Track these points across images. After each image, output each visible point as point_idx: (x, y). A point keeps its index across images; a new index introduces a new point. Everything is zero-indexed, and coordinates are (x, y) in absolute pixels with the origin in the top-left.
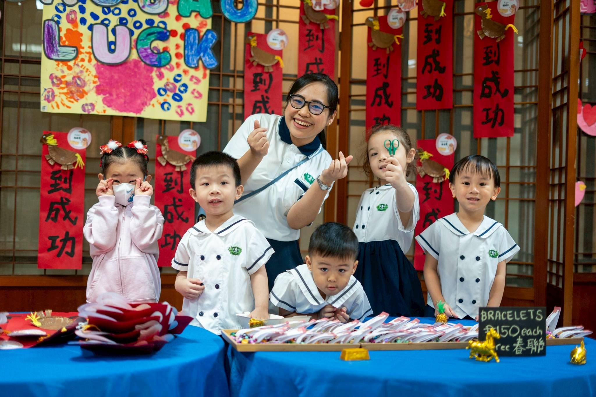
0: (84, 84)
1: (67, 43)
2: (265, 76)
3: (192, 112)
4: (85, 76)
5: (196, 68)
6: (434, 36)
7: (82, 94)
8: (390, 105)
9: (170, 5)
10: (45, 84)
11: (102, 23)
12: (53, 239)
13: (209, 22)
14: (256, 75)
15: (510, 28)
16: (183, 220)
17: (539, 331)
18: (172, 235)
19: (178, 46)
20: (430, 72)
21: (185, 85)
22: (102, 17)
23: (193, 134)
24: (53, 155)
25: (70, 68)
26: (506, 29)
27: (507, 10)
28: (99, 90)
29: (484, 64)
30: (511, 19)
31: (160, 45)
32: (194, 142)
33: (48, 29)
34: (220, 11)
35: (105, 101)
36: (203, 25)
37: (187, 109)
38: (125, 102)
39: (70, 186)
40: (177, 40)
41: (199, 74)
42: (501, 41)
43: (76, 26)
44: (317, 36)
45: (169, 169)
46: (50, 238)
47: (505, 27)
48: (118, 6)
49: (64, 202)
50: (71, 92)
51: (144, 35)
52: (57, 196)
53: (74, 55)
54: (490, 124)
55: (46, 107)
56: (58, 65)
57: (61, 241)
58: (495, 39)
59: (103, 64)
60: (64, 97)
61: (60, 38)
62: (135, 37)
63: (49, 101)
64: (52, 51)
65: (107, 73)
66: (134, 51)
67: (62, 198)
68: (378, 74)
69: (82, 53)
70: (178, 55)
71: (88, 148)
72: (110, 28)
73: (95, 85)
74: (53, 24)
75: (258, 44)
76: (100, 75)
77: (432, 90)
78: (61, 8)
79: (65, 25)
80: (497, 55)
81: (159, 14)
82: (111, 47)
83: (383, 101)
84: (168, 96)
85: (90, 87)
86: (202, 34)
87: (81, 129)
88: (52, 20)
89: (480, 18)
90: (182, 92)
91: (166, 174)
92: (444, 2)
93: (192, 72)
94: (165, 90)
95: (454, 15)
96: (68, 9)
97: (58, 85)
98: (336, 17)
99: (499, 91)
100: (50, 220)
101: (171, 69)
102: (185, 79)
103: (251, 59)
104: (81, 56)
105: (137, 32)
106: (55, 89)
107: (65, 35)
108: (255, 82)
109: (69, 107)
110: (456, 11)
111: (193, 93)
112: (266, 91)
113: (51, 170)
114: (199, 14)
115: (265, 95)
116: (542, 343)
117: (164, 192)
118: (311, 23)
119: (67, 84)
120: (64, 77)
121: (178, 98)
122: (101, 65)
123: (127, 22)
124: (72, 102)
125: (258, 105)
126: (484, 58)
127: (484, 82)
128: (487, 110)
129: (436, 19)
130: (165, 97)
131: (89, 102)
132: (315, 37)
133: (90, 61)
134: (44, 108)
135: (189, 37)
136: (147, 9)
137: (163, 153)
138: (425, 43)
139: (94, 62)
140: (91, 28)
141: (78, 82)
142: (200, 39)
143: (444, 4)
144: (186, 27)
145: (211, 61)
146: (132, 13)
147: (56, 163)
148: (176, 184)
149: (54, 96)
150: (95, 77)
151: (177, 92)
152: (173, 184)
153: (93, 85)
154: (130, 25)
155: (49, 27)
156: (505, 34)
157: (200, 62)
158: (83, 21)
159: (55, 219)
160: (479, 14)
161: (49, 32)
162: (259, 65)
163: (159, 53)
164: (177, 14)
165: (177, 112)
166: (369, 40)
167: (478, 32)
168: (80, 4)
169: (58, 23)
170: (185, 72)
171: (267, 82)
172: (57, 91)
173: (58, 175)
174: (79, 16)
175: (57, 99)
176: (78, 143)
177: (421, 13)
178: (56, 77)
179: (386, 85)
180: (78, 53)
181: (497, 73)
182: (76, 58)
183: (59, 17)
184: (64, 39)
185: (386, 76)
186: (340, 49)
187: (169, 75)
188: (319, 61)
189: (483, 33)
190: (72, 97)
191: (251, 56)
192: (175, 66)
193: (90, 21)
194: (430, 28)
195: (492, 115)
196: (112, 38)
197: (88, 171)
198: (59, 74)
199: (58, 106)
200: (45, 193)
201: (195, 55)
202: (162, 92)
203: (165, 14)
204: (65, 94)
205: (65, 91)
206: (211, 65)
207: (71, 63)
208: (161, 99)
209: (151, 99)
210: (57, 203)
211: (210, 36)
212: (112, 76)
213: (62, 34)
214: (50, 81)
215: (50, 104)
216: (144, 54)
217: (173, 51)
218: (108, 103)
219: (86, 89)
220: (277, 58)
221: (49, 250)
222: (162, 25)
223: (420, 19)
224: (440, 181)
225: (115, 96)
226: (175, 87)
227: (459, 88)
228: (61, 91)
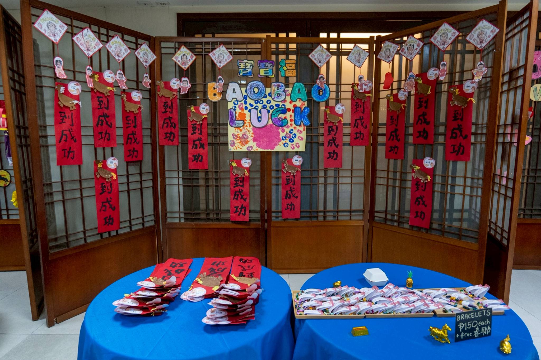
0: (248, 137)
1: (239, 119)
2: (334, 128)
3: (298, 147)
4: (248, 134)
5: (300, 126)
6: (424, 105)
7: (247, 142)
8: (399, 140)
9: (287, 96)
10: (230, 138)
11: (255, 108)
12: (236, 208)
13: (306, 103)
14: (330, 127)
15: (471, 100)
16: (295, 197)
17: (488, 322)
18: (290, 204)
19: (291, 116)
20: (421, 124)
21: (295, 135)
22: (255, 105)
23: (299, 158)
24: (235, 170)
25: (241, 130)
26: (468, 101)
27: (469, 89)
28: (254, 140)
29: (453, 120)
30: (471, 95)
31: (282, 116)
32: (300, 161)
33: (231, 113)
34: (311, 97)
35: (257, 145)
36: (303, 105)
37: (296, 146)
38: (266, 145)
39: (243, 184)
40: (291, 113)
41: (302, 128)
42: (465, 108)
43: (243, 111)
44: (361, 105)
45: (288, 175)
46: (235, 207)
47: (467, 99)
48: (262, 100)
49: (241, 191)
50: (242, 142)
51: (275, 112)
52: (237, 189)
53: (243, 124)
54: (455, 153)
55: (231, 149)
56: (236, 129)
57: (240, 208)
58: (461, 106)
59: (256, 127)
60: (239, 144)
61: (236, 116)
62: (270, 113)
63: (232, 147)
64: (233, 123)
65: (258, 132)
66: (270, 120)
67: (239, 190)
68: (392, 124)
69: (246, 123)
70: (291, 120)
71: (250, 167)
72: (259, 110)
73: (252, 138)
74: (232, 110)
75: (330, 112)
76: (254, 133)
77: (422, 133)
78: (236, 103)
79: (238, 111)
80: (461, 115)
81: (281, 101)
82: (259, 119)
83: (395, 138)
84: (287, 140)
85: (250, 139)
86: (302, 109)
87: (247, 158)
88: (232, 109)
89: (452, 94)
90: (293, 138)
91: (287, 177)
92: (430, 86)
93: (298, 128)
94: (285, 138)
95: (436, 93)
96: (239, 103)
97: (236, 139)
98: (371, 95)
99: (462, 136)
100: (235, 199)
101: (288, 127)
102: (295, 132)
103: (327, 120)
104: (246, 125)
105: (271, 111)
106: (235, 140)
107: (238, 115)
108: (329, 131)
109: (241, 149)
110: (437, 91)
111: (298, 138)
112: (335, 135)
113: (234, 177)
114: (301, 99)
115: (334, 137)
116: (489, 328)
117: (286, 185)
118: (357, 99)
119: (240, 138)
120: (238, 135)
121: (291, 140)
122: (255, 128)
123: (266, 106)
124: (242, 146)
125: (331, 142)
126: (454, 117)
127: (453, 130)
128: (454, 146)
129: (426, 95)
130: (286, 141)
131: (250, 146)
132: (360, 106)
133: (250, 126)
134: (230, 150)
135: (296, 111)
136: (276, 99)
137: (285, 167)
138: (419, 108)
139: (252, 127)
140: (250, 111)
141: (245, 137)
142: (302, 112)
143: (430, 87)
144: (295, 106)
145: (307, 122)
146: (269, 102)
147: (236, 174)
148: (292, 181)
149: (234, 144)
150: (252, 134)
151: (291, 138)
152: (290, 181)
153: (251, 138)
154: (268, 108)
155: (231, 112)
156: (467, 104)
157: (302, 123)
158: (246, 108)
159: (237, 199)
160: (451, 92)
161: (231, 114)
162: (331, 122)
163: (282, 120)
164: (290, 100)
165: (291, 147)
166: (388, 106)
167: (450, 102)
168: (244, 100)
169: (235, 110)
170: (295, 128)
171: (335, 130)
172: (235, 141)
173: (237, 180)
174: (244, 106)
175: (236, 145)
176: (246, 164)
177: (417, 92)
178: (235, 135)
179: (396, 130)
180: (244, 123)
181: (461, 125)
182: (243, 126)
183: (235, 107)
184: (238, 117)
185: (396, 125)
186: (373, 111)
187: (287, 130)
188: (361, 118)
189: (453, 103)
190: (242, 144)
191: (327, 118)
192: (290, 126)
193: (249, 107)
194: (421, 100)
195: (457, 149)
196: (259, 115)
197: (251, 177)
198: (236, 134)
199: (236, 148)
200: (232, 187)
201: (299, 120)
202: (284, 139)
203: (284, 101)
204: (239, 142)
205: (239, 141)
206: (307, 124)
207: (241, 128)
208: (284, 142)
209: (279, 142)
210: (238, 192)
211: (306, 110)
212: (260, 133)
213: (237, 115)
214: (232, 137)
215: (233, 148)
216: (275, 121)
217: (289, 119)
218: (258, 145)
219: (248, 140)
220: (340, 118)
221: (235, 213)
222: (283, 106)
223: (416, 95)
224: (425, 182)
225: (262, 142)
226: (290, 136)
227: (437, 133)
228: (238, 141)
